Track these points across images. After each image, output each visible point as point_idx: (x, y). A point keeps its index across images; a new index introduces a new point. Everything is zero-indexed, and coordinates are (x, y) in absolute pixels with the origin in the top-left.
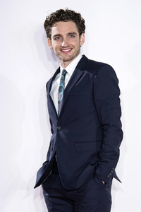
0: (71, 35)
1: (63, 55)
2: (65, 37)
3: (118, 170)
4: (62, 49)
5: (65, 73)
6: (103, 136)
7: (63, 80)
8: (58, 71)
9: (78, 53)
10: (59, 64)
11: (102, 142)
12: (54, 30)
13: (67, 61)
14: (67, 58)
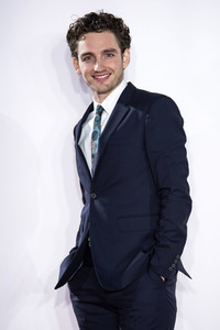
0: (108, 53)
1: (96, 85)
2: (99, 56)
3: (185, 259)
4: (95, 75)
5: (101, 111)
6: (162, 207)
7: (98, 121)
8: (91, 108)
9: (120, 80)
10: (92, 98)
11: (160, 215)
12: (82, 46)
13: (102, 93)
14: (103, 88)
